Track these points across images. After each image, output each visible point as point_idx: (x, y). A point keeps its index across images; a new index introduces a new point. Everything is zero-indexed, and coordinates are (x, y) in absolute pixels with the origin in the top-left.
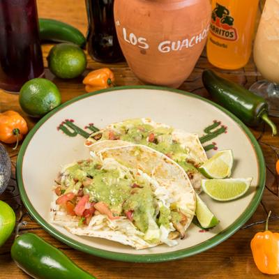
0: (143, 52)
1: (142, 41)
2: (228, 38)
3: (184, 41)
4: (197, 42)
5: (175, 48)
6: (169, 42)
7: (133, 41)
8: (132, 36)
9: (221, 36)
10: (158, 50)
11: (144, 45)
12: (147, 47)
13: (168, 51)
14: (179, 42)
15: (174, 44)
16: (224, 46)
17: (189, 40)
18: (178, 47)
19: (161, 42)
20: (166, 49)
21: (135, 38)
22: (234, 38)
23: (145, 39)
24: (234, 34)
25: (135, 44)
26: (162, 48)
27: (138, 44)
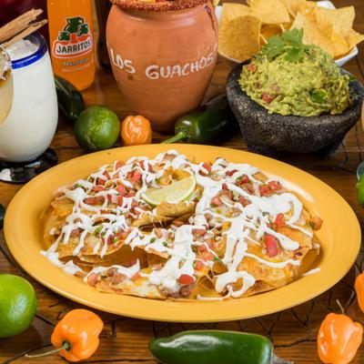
1: (128, 64)
6: (157, 67)
8: (118, 57)
11: (130, 69)
12: (133, 71)
14: (169, 68)
23: (130, 62)
27: (125, 67)
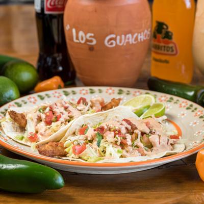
0: (91, 48)
2: (170, 53)
3: (127, 36)
4: (139, 40)
5: (120, 42)
7: (82, 39)
9: (163, 52)
10: (104, 45)
13: (114, 45)
15: (118, 38)
16: (166, 62)
17: (132, 36)
18: (123, 41)
19: (107, 35)
20: (112, 44)
21: (84, 35)
22: (174, 52)
24: (174, 49)
25: (83, 42)
26: (108, 42)
